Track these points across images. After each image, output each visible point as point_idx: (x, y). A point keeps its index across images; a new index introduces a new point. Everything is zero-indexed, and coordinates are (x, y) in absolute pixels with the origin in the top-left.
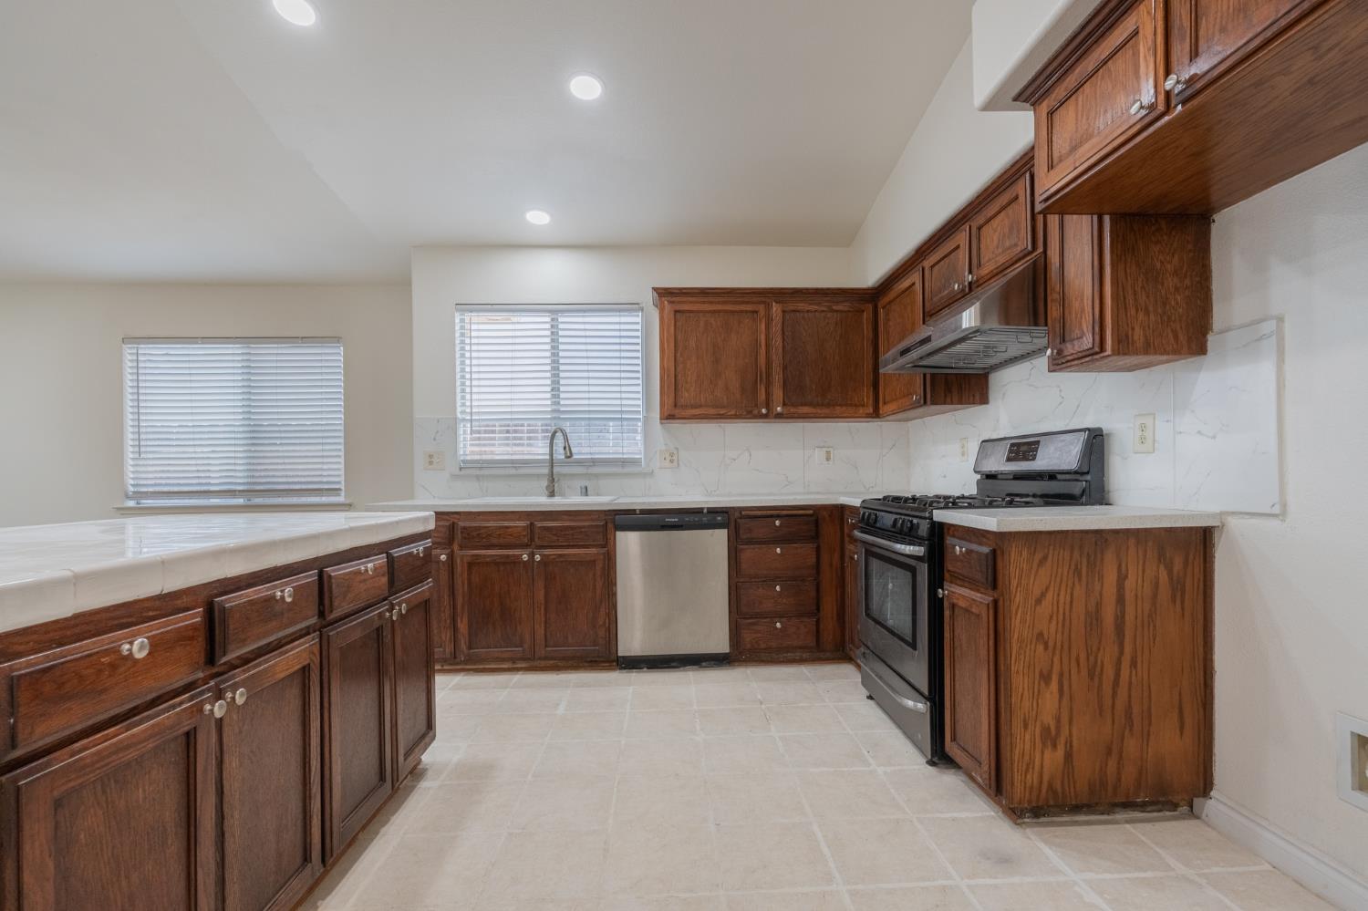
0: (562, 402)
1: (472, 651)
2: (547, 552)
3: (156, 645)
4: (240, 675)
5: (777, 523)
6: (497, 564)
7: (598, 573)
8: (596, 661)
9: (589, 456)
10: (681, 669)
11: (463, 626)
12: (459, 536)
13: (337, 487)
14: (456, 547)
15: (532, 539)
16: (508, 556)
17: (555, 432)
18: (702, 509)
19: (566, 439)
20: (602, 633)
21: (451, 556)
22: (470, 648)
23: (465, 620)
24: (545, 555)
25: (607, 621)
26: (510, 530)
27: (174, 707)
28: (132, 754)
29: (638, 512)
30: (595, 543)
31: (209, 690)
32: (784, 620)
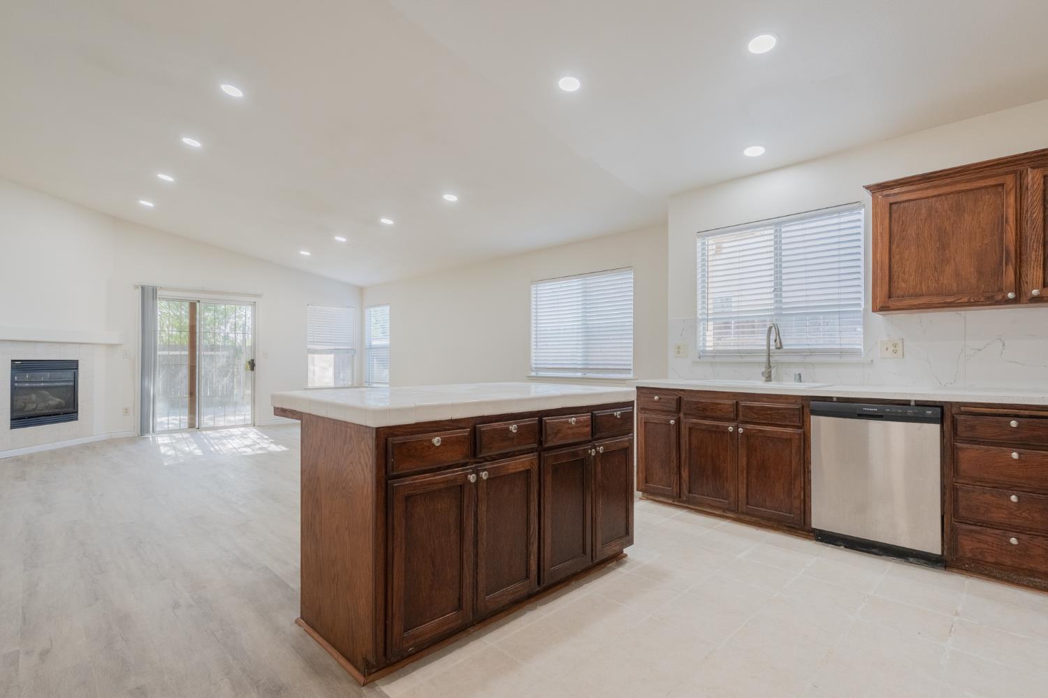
0: (784, 300)
1: (691, 495)
2: (749, 426)
3: (444, 442)
4: (488, 465)
5: (1014, 423)
6: (710, 432)
7: (794, 451)
8: (794, 528)
9: (807, 347)
10: (883, 557)
11: (685, 475)
12: (684, 407)
13: (629, 367)
14: (682, 415)
15: (737, 415)
16: (718, 426)
17: (771, 328)
18: (910, 401)
19: (778, 333)
20: (797, 503)
21: (678, 422)
22: (690, 492)
23: (687, 470)
24: (747, 429)
25: (802, 493)
26: (719, 406)
27: (454, 472)
28: (435, 487)
29: (835, 399)
30: (792, 424)
31: (471, 468)
32: (1023, 537)
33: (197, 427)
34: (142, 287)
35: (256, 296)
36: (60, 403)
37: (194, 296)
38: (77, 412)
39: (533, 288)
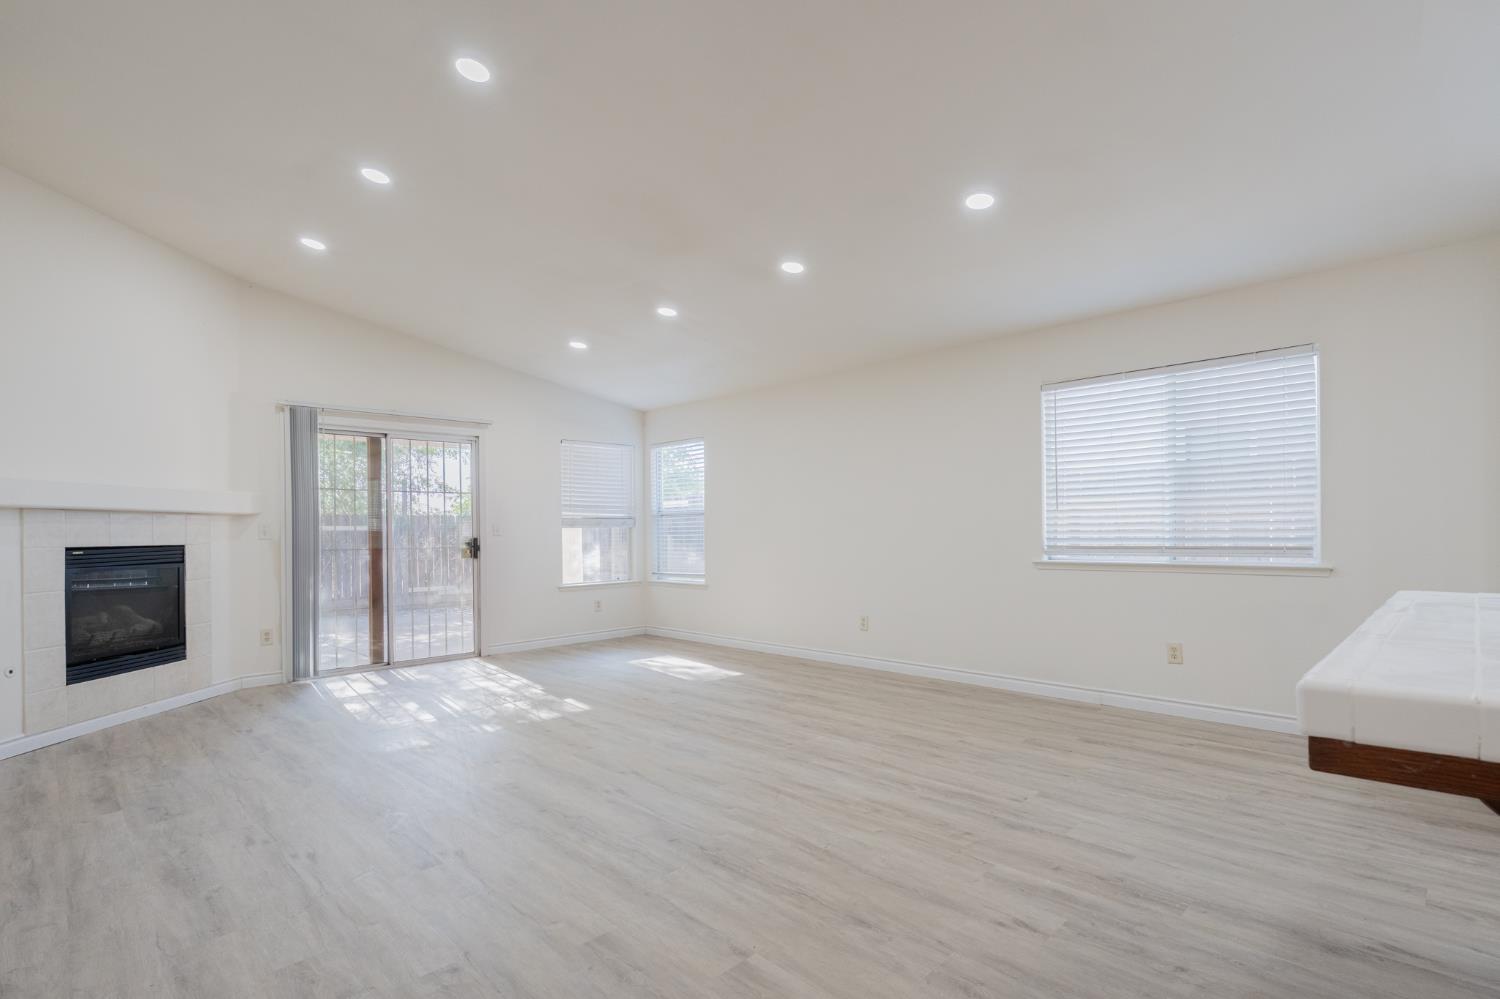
33: (386, 660)
34: (293, 411)
35: (478, 424)
36: (154, 627)
37: (377, 426)
38: (184, 644)
39: (1046, 398)
